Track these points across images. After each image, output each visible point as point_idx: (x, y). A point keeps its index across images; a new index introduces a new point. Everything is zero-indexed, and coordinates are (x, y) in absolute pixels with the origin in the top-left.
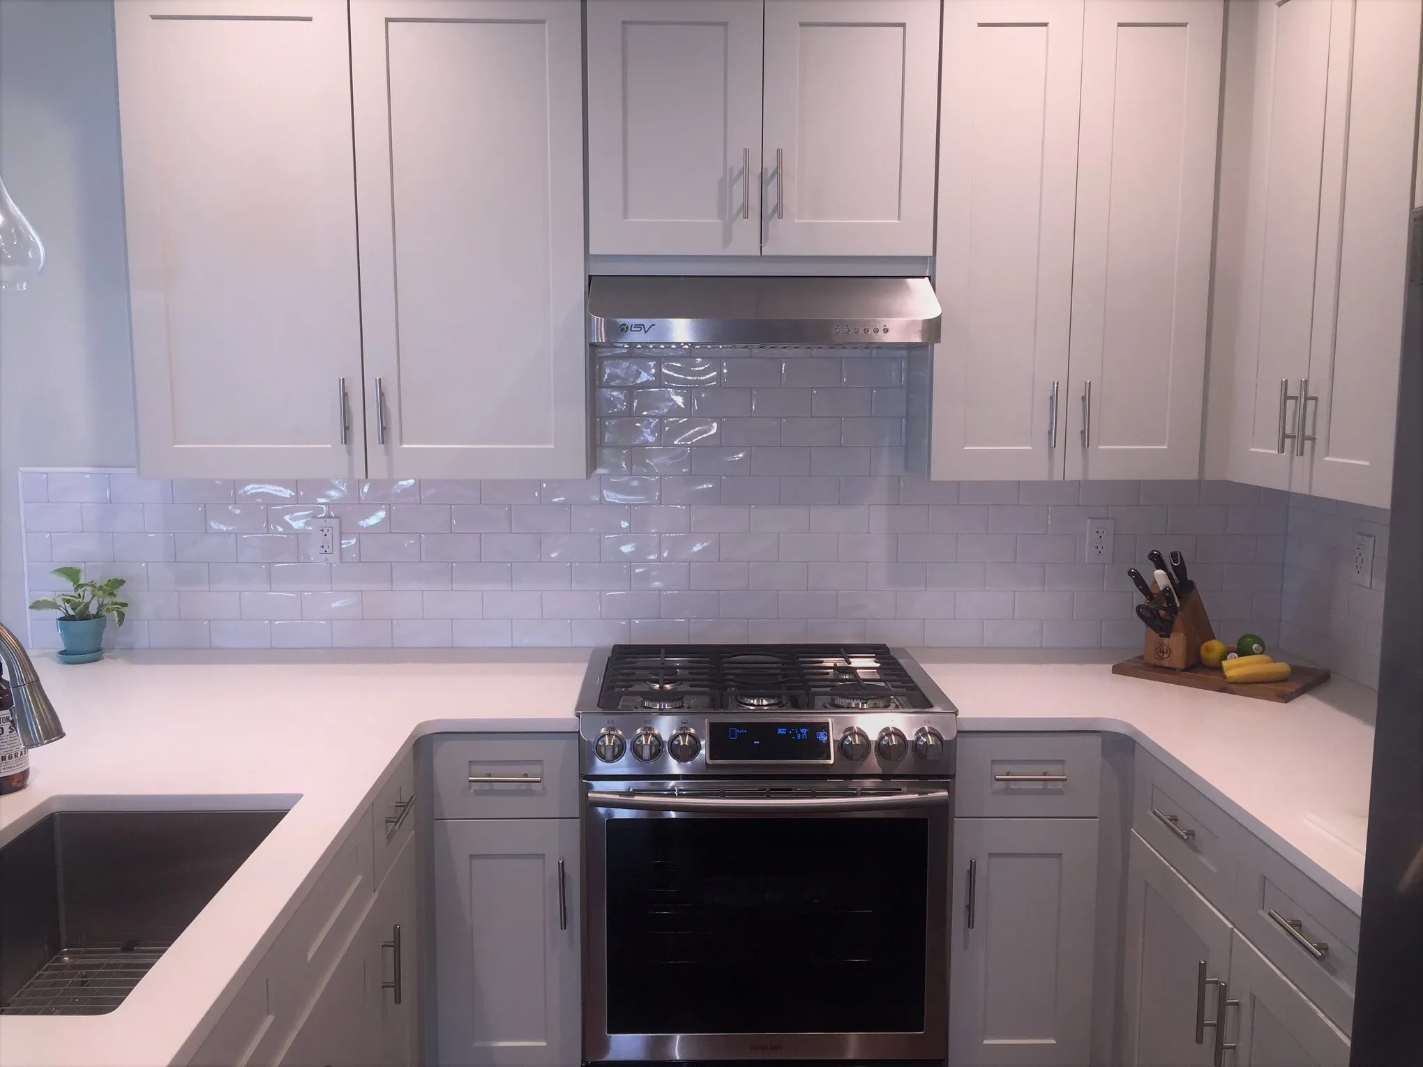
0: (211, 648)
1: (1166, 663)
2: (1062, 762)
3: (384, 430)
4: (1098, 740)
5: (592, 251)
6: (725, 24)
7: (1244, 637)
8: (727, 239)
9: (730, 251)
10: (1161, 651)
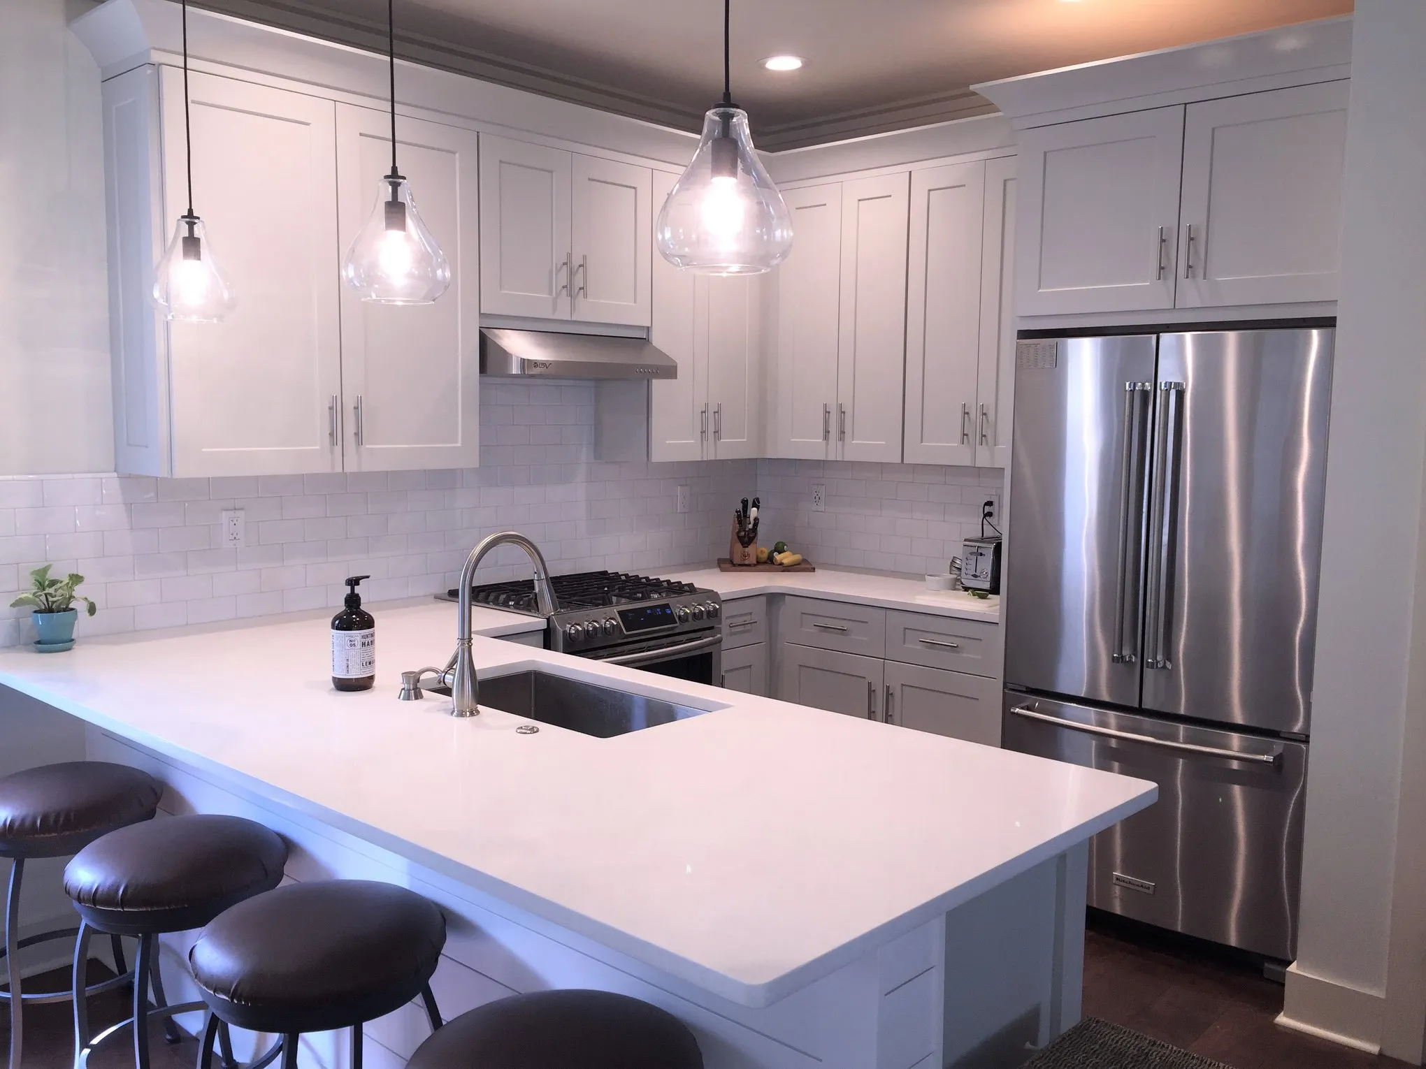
0: (135, 631)
1: (747, 562)
2: (751, 614)
3: (358, 435)
4: (764, 599)
5: (482, 312)
6: (551, 172)
7: (778, 543)
8: (554, 309)
9: (557, 316)
10: (745, 556)
